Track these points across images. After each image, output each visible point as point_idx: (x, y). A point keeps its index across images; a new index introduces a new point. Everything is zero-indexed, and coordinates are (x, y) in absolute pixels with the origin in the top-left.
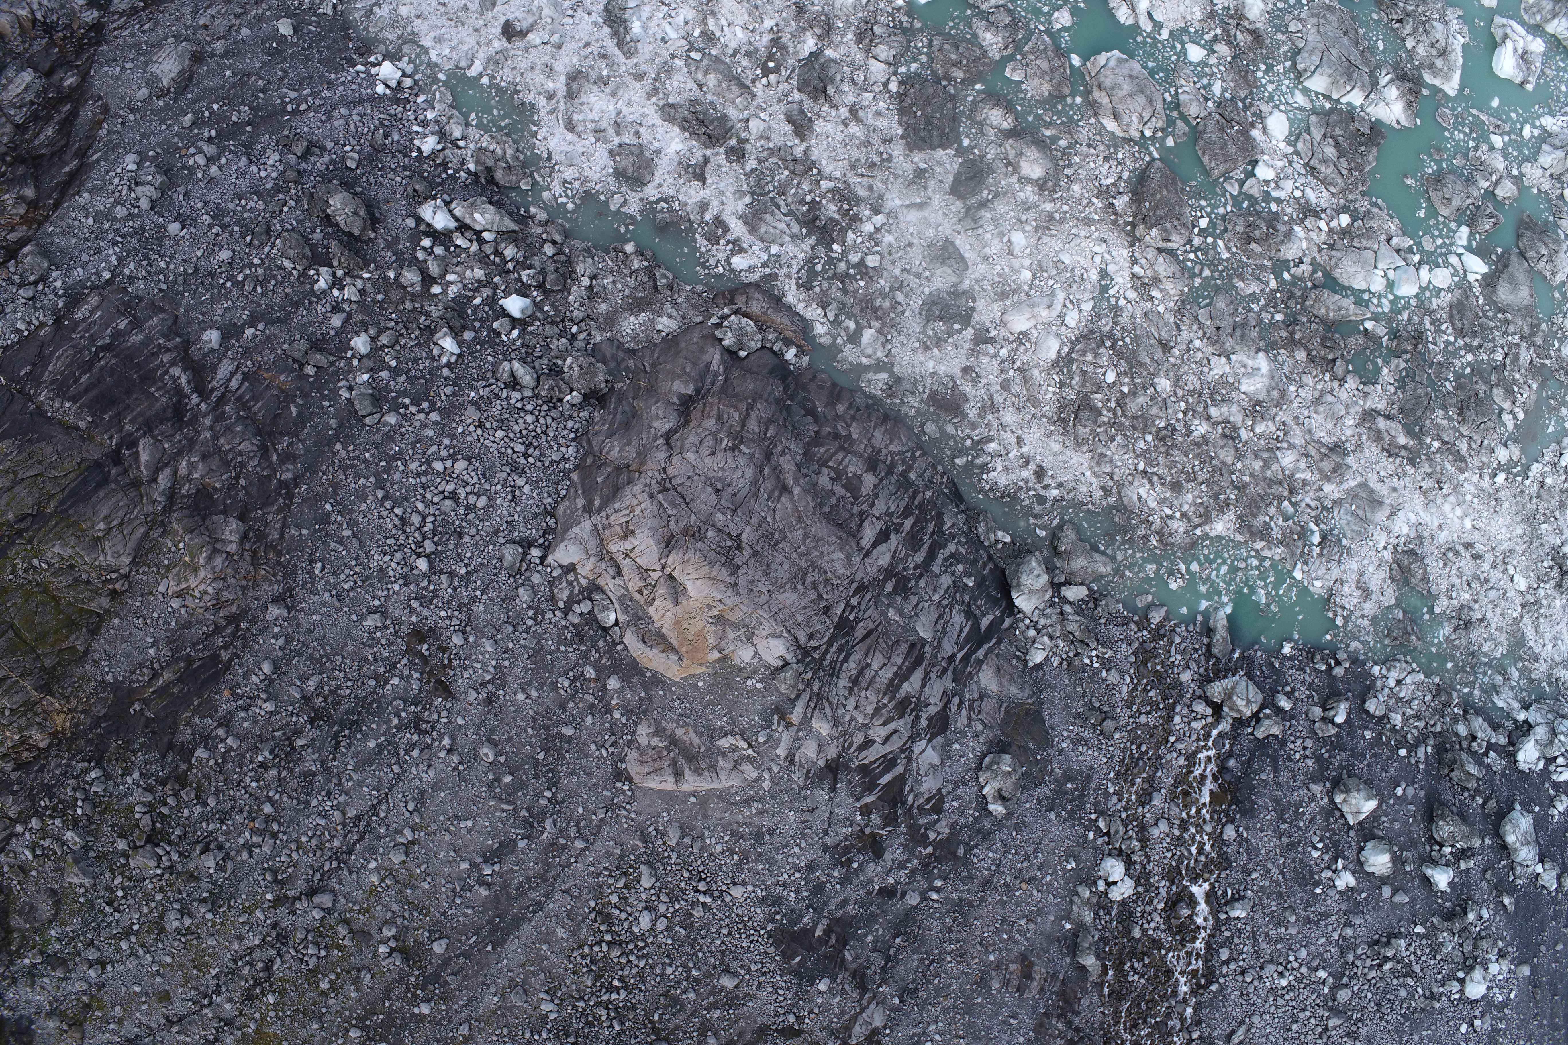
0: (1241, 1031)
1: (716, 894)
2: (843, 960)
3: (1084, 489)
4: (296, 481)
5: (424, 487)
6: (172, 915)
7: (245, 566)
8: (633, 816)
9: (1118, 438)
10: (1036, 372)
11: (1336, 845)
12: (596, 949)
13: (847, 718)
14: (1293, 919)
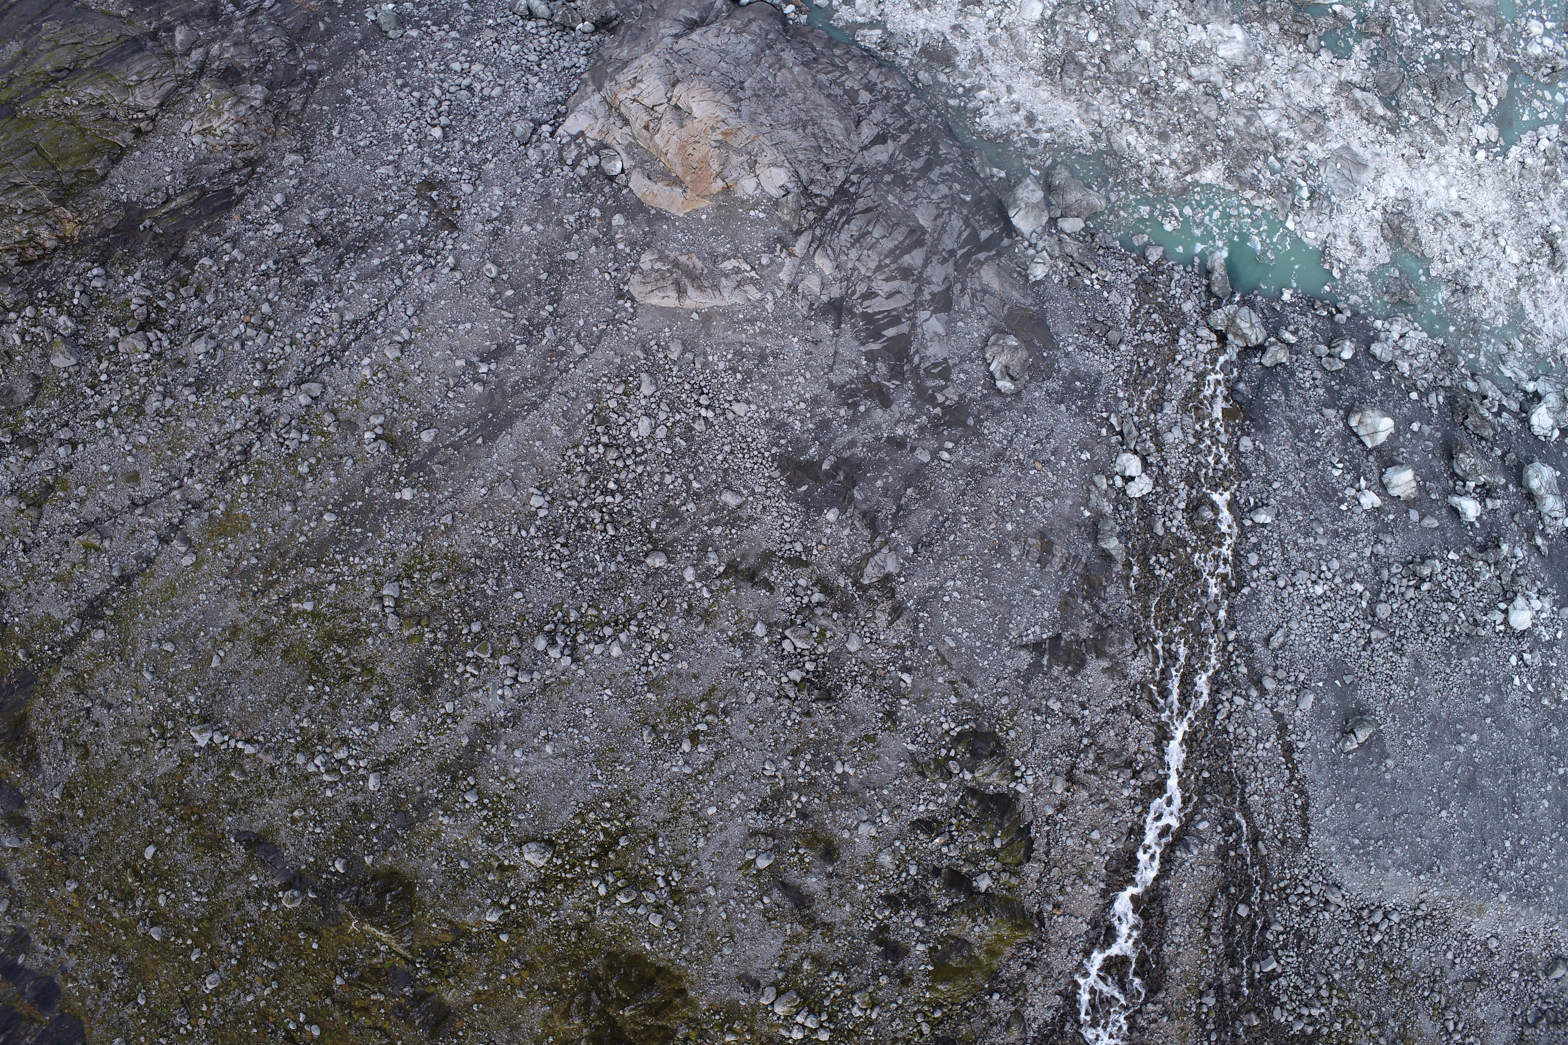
0: (1280, 633)
1: (718, 411)
2: (852, 498)
3: (1074, 134)
4: (321, 73)
5: (442, 81)
6: (153, 397)
7: (266, 120)
8: (634, 330)
9: (1104, 90)
10: (1022, 30)
11: (1357, 468)
12: (592, 450)
13: (850, 265)
14: (1321, 531)
